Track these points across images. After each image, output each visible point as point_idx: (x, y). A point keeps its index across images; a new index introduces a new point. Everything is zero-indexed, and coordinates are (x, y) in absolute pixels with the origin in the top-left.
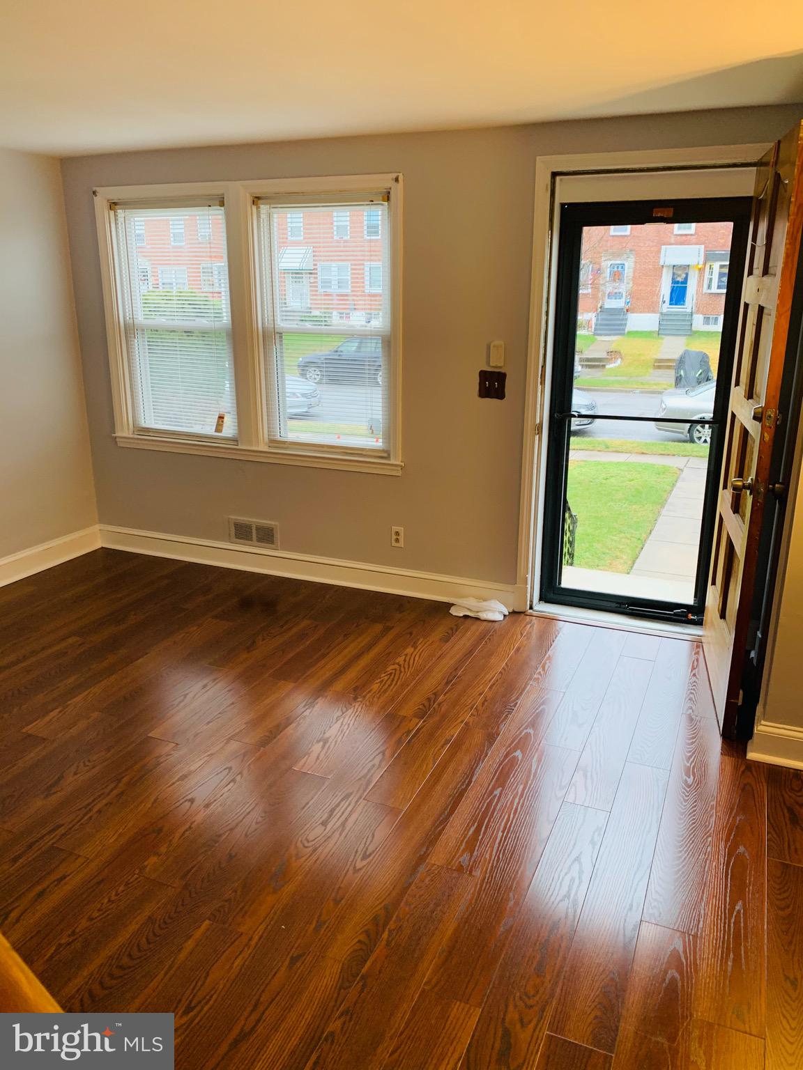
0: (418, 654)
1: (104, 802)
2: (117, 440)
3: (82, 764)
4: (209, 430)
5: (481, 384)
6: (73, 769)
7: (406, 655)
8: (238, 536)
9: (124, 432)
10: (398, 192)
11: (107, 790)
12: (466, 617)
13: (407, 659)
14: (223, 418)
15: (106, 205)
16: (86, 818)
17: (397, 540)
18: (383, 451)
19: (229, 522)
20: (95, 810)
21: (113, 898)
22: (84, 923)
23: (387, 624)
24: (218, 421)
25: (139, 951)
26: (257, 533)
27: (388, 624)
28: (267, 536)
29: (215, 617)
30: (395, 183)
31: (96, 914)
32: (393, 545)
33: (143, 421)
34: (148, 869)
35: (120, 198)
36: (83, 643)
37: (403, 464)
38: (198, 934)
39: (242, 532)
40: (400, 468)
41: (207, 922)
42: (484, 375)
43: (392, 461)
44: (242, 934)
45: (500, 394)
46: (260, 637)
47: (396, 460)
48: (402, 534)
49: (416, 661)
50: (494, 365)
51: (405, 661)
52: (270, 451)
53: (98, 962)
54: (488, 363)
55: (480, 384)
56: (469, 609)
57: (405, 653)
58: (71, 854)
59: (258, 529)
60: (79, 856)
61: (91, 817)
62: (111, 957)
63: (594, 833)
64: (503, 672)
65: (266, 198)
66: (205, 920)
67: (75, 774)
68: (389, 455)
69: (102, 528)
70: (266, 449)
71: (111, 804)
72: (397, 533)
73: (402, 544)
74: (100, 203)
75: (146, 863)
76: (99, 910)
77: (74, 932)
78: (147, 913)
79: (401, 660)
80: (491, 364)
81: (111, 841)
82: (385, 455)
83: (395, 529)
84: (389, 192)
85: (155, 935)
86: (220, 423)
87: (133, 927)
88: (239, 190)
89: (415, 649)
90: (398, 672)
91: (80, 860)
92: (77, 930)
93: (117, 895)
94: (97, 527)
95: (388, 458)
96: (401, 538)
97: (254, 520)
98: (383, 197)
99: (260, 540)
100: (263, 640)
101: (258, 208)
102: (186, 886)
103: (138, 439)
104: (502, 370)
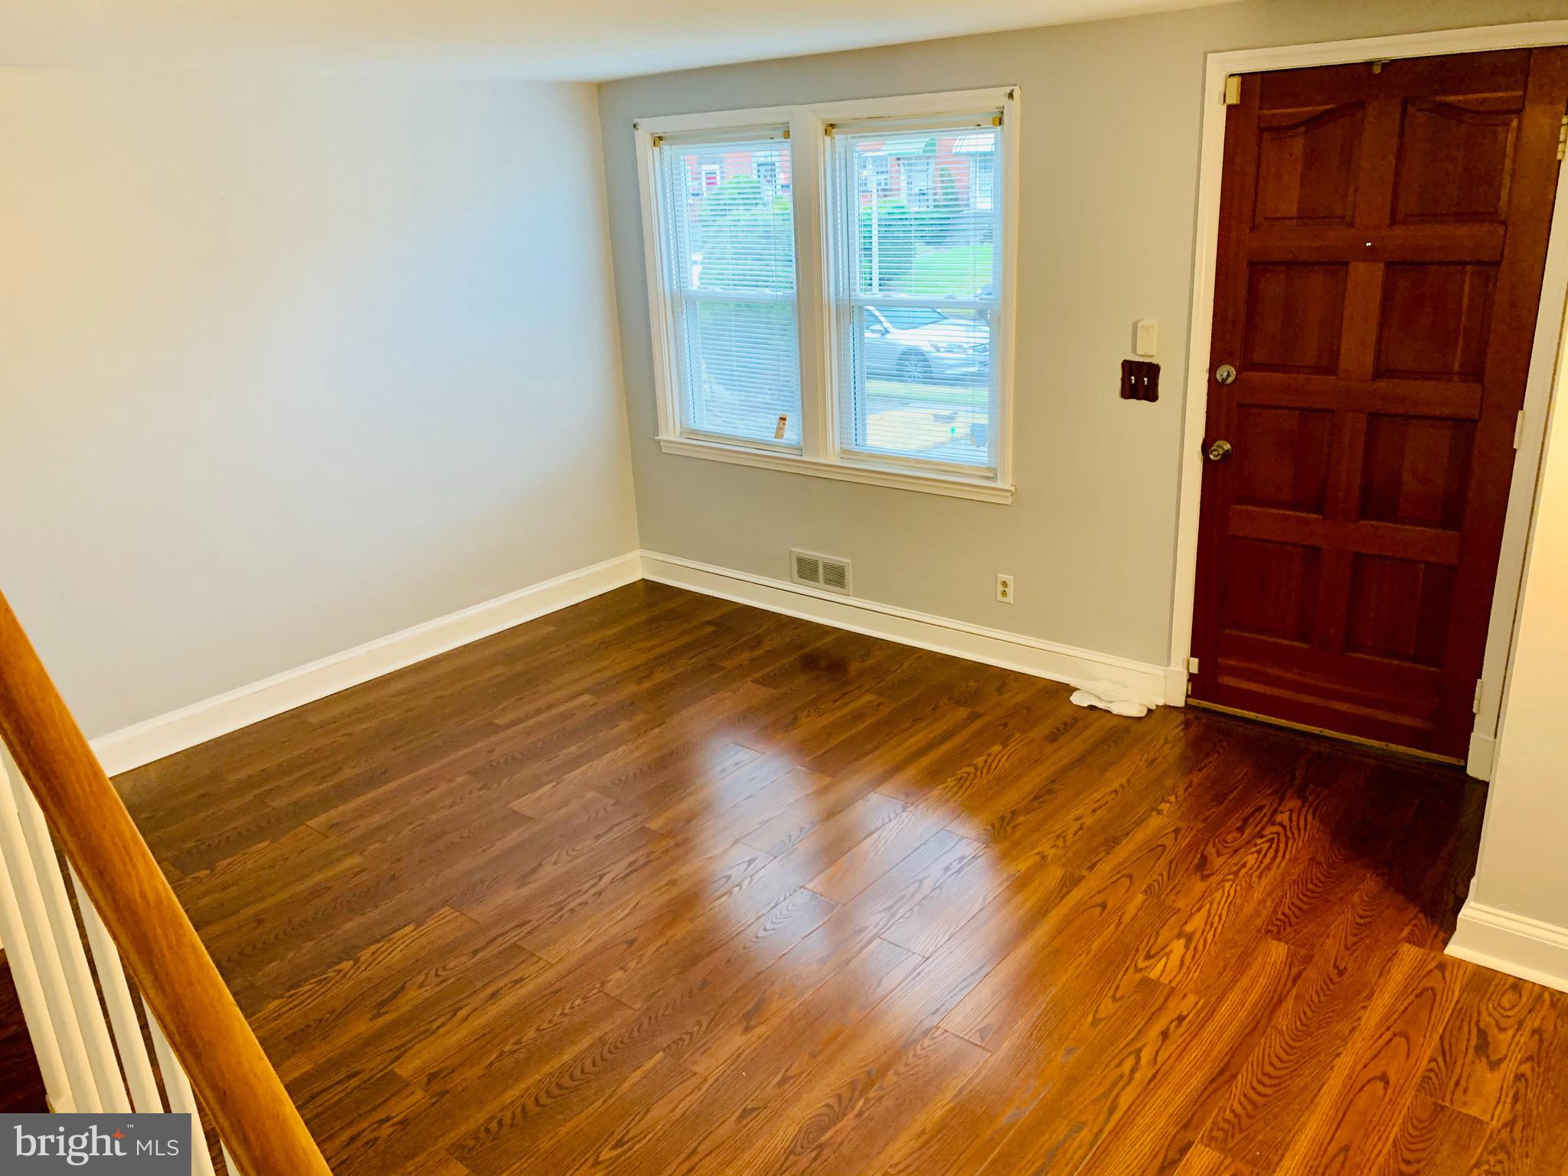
0: (1006, 756)
1: (579, 900)
2: (661, 444)
3: (564, 852)
4: (769, 436)
5: (1125, 380)
6: (554, 857)
7: (990, 755)
8: (802, 574)
9: (670, 433)
10: (1014, 111)
11: (585, 887)
12: (1092, 708)
13: (989, 761)
14: (785, 419)
15: (649, 141)
16: (556, 916)
17: (1004, 593)
18: (989, 469)
19: (790, 556)
20: (567, 908)
21: (567, 1011)
22: (531, 1033)
23: (976, 710)
24: (779, 424)
25: (583, 1072)
26: (825, 573)
27: (979, 709)
28: (836, 577)
29: (756, 681)
30: (1010, 101)
31: (545, 1025)
32: (999, 599)
33: (692, 421)
34: (611, 984)
35: (666, 131)
36: (595, 704)
37: (1013, 490)
38: (648, 1065)
39: (807, 570)
40: (1009, 494)
41: (661, 1055)
42: (1129, 367)
43: (999, 485)
44: (695, 1074)
45: (1151, 395)
46: (806, 712)
47: (1005, 483)
48: (1011, 584)
49: (1000, 765)
50: (1142, 353)
51: (986, 762)
52: (843, 465)
53: (537, 1077)
54: (1134, 350)
55: (1123, 380)
56: (1097, 697)
57: (990, 751)
58: (532, 954)
59: (826, 566)
60: (541, 959)
61: (561, 916)
62: (552, 1074)
63: (1172, 1021)
64: (1120, 790)
65: (842, 126)
66: (658, 1052)
67: (555, 863)
68: (996, 474)
69: (644, 554)
70: (838, 462)
71: (586, 903)
72: (1005, 584)
73: (1010, 599)
74: (643, 138)
75: (610, 977)
76: (550, 1021)
77: (518, 1042)
78: (598, 1034)
79: (979, 761)
80: (1138, 352)
81: (578, 946)
82: (991, 475)
83: (1002, 577)
84: (1002, 113)
85: (602, 1058)
86: (781, 425)
87: (583, 1044)
88: (808, 117)
89: (1004, 748)
90: (970, 778)
91: (542, 964)
92: (524, 1039)
93: (571, 1008)
94: (637, 553)
95: (993, 479)
96: (1010, 590)
97: (822, 555)
98: (994, 119)
99: (828, 581)
100: (808, 716)
101: (833, 138)
102: (648, 1009)
103: (687, 444)
104: (1155, 361)
